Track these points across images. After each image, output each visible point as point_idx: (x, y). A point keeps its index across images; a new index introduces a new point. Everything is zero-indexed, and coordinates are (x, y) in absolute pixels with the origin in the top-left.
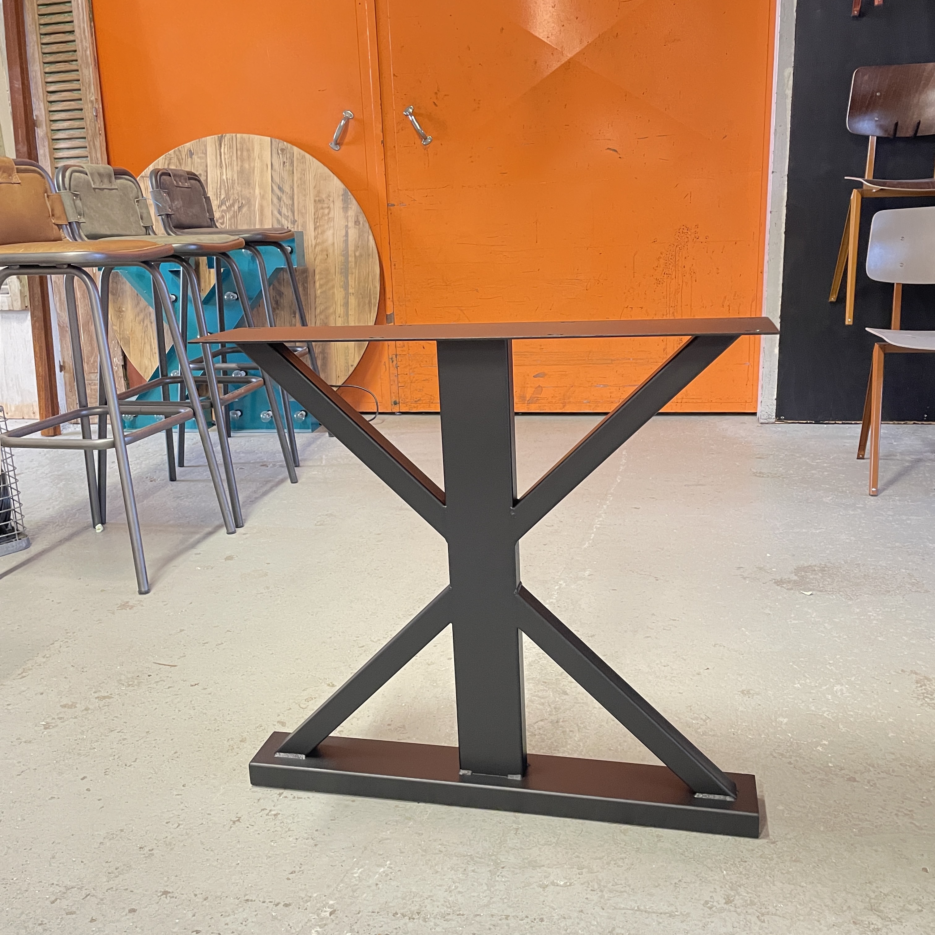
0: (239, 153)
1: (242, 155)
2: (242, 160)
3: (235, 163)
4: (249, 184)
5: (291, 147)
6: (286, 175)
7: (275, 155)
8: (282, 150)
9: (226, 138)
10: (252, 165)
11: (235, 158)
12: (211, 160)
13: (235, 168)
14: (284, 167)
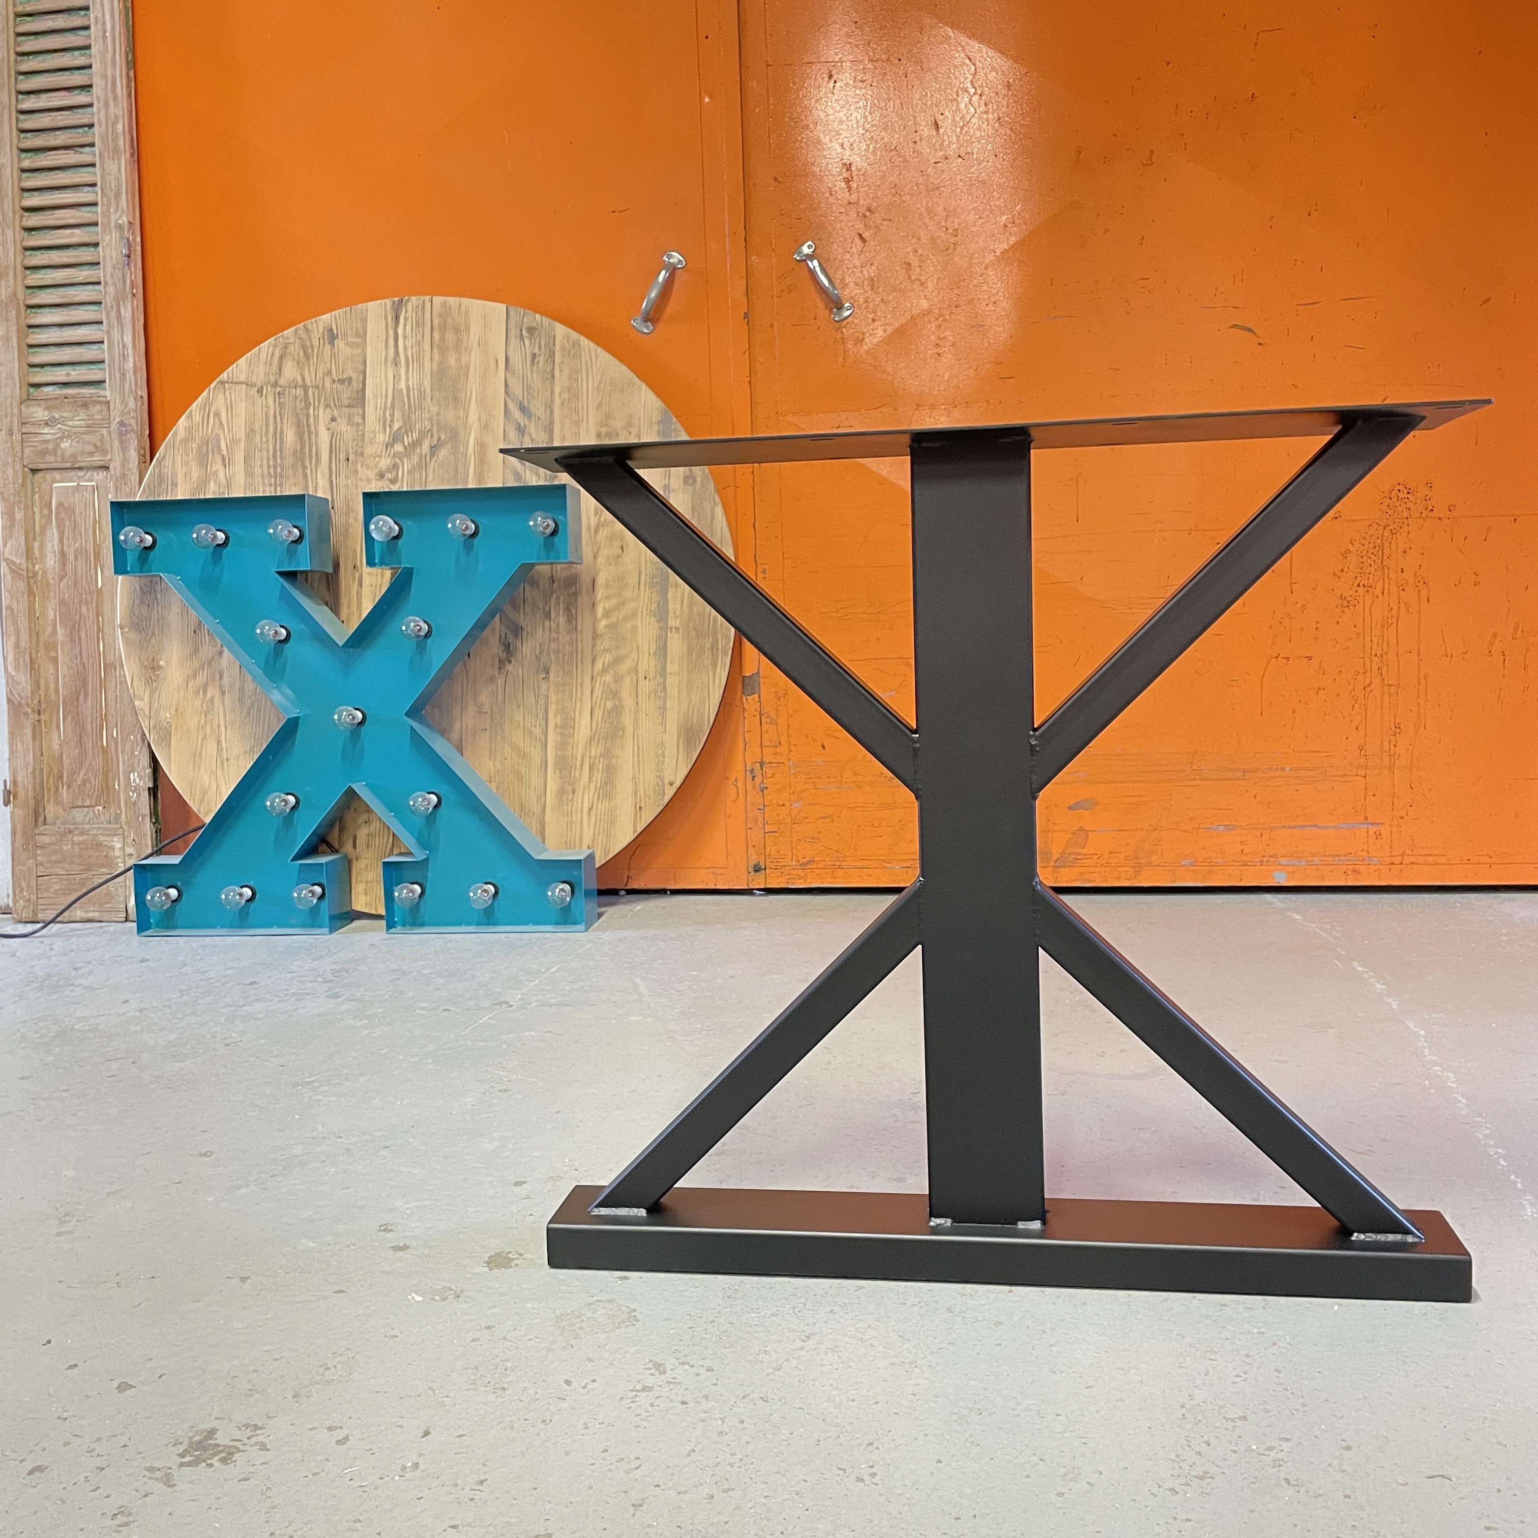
0: (436, 336)
1: (442, 339)
2: (443, 350)
3: (428, 356)
4: (456, 399)
5: (549, 324)
6: (536, 381)
7: (514, 341)
8: (531, 330)
9: (410, 305)
10: (464, 360)
11: (427, 347)
12: (375, 350)
13: (427, 365)
14: (533, 364)
